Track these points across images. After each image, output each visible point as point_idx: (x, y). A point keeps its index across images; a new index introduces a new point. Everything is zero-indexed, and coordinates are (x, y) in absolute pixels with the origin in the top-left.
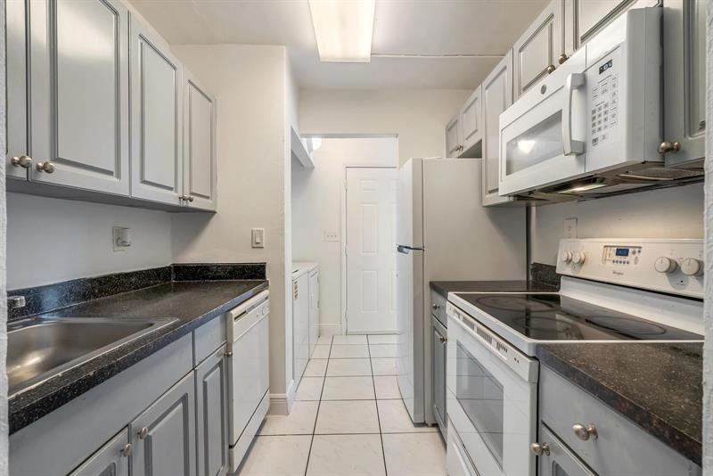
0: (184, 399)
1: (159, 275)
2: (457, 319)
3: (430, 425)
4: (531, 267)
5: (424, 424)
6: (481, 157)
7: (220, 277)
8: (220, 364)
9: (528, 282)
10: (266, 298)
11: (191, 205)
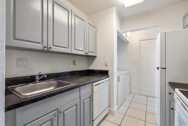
0: (76, 105)
1: (84, 72)
2: (178, 102)
7: (97, 73)
8: (90, 97)
10: (108, 80)
11: (88, 54)
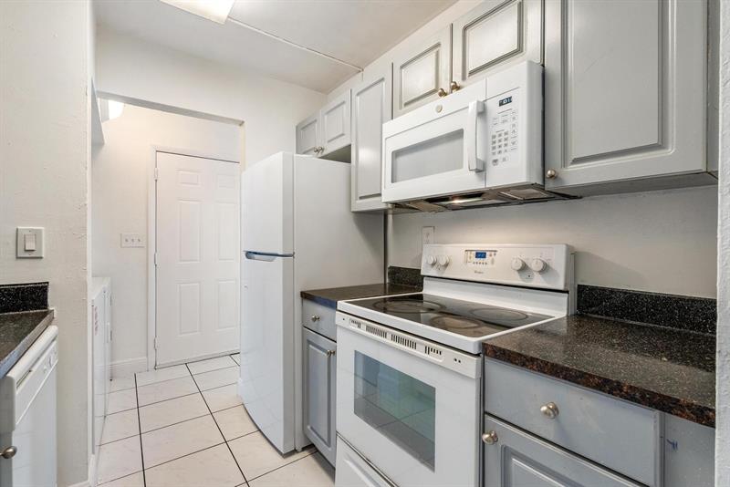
2: (358, 330)
3: (300, 449)
4: (387, 271)
5: (295, 452)
6: (350, 162)
9: (385, 284)
10: (54, 339)
